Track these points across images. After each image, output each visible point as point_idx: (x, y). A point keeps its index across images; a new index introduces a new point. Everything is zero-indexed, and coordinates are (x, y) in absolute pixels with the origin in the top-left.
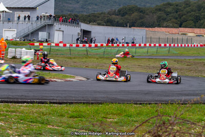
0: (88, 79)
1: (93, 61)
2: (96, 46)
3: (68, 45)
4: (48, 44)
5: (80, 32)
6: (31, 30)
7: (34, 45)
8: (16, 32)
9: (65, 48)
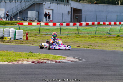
0: (80, 60)
1: (85, 40)
2: (87, 24)
3: (58, 24)
4: (38, 24)
5: (70, 11)
6: (20, 9)
7: (22, 24)
8: (4, 12)
9: (55, 27)
